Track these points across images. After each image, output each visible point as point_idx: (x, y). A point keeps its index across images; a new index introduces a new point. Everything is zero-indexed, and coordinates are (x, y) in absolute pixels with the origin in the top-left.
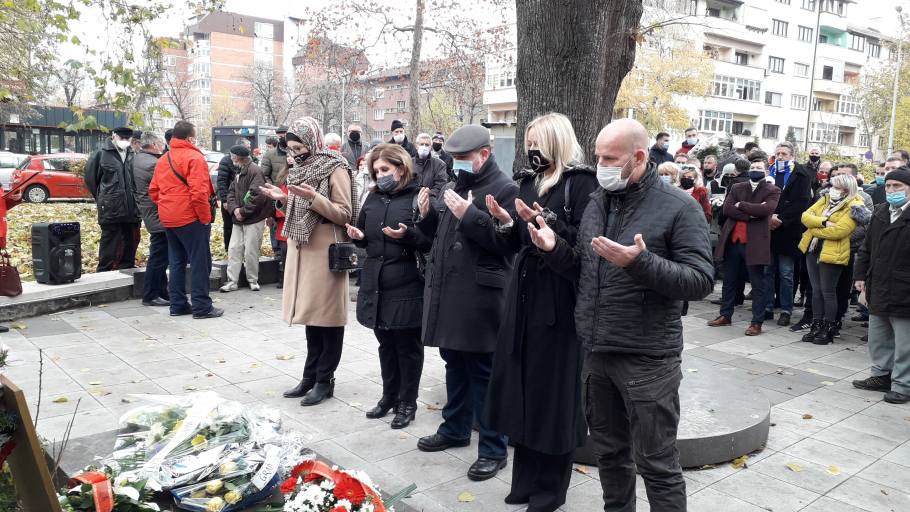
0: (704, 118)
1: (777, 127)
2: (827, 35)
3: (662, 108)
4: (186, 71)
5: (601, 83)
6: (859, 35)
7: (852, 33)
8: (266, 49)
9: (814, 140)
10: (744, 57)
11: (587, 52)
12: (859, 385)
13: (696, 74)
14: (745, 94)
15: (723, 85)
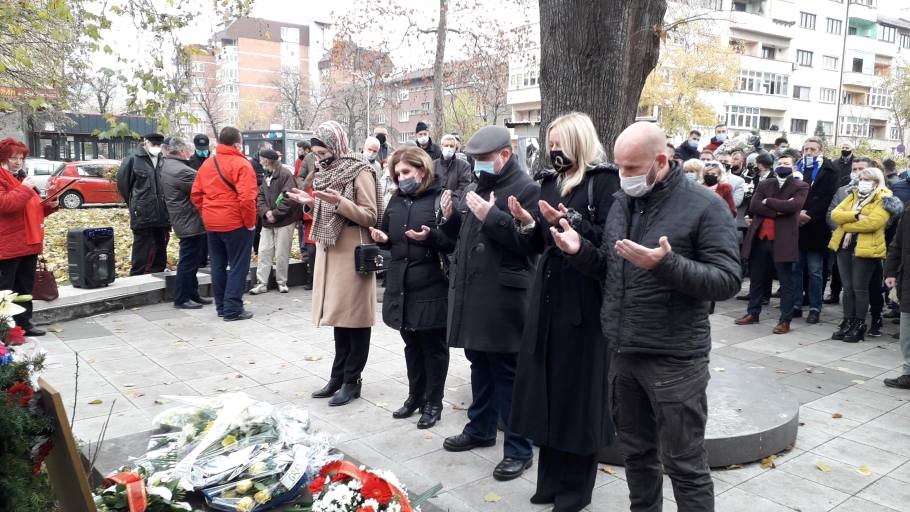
0: (730, 113)
1: (806, 121)
2: (856, 27)
3: (688, 104)
4: (215, 77)
5: (625, 80)
6: (890, 26)
7: (883, 24)
8: (293, 54)
9: (844, 133)
10: (771, 51)
11: (611, 50)
12: (890, 383)
13: (722, 70)
14: (772, 89)
15: (750, 80)
